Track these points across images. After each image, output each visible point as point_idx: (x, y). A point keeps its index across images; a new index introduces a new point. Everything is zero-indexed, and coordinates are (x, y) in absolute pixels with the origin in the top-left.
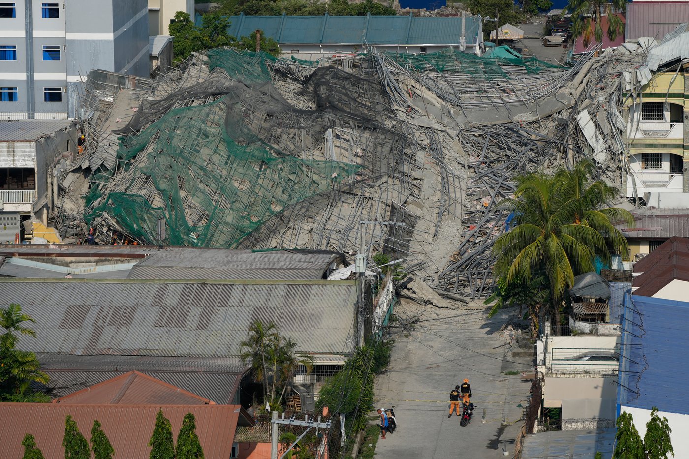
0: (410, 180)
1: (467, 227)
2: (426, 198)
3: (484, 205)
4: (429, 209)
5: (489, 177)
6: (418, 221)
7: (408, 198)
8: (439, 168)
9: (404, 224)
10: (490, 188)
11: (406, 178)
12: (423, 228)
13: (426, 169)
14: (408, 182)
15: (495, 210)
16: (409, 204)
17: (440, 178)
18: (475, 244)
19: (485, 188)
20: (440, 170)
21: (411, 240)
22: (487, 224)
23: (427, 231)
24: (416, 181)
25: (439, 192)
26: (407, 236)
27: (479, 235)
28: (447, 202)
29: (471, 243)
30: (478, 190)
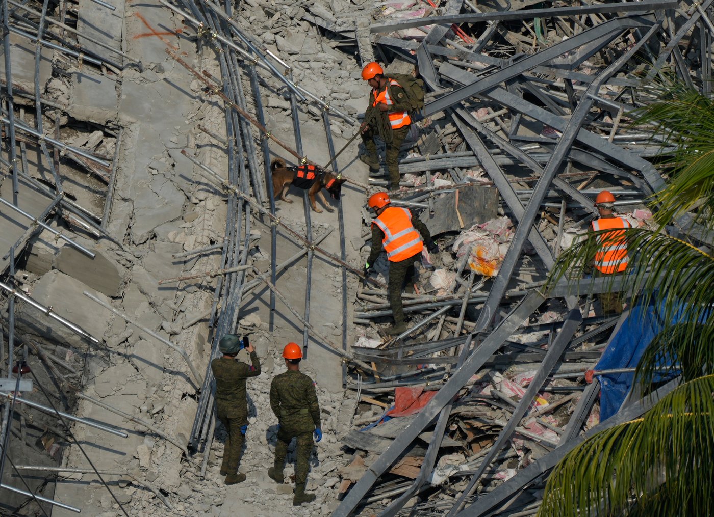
0: (46, 134)
1: (382, 397)
2: (140, 233)
3: (476, 269)
4: (156, 296)
5: (496, 106)
6: (95, 366)
7: (35, 236)
8: (209, 62)
9: (27, 385)
10: (507, 169)
11: (23, 123)
12: (126, 406)
13: (138, 67)
14: (33, 143)
15: (536, 301)
16: (40, 273)
17: (216, 122)
18: (427, 492)
19: (476, 175)
20: (215, 72)
21: (55, 478)
22: (498, 377)
23: (147, 423)
24: (83, 137)
25: (213, 201)
26: (36, 454)
27: (450, 442)
28: (264, 256)
29: (408, 488)
30: (440, 182)
